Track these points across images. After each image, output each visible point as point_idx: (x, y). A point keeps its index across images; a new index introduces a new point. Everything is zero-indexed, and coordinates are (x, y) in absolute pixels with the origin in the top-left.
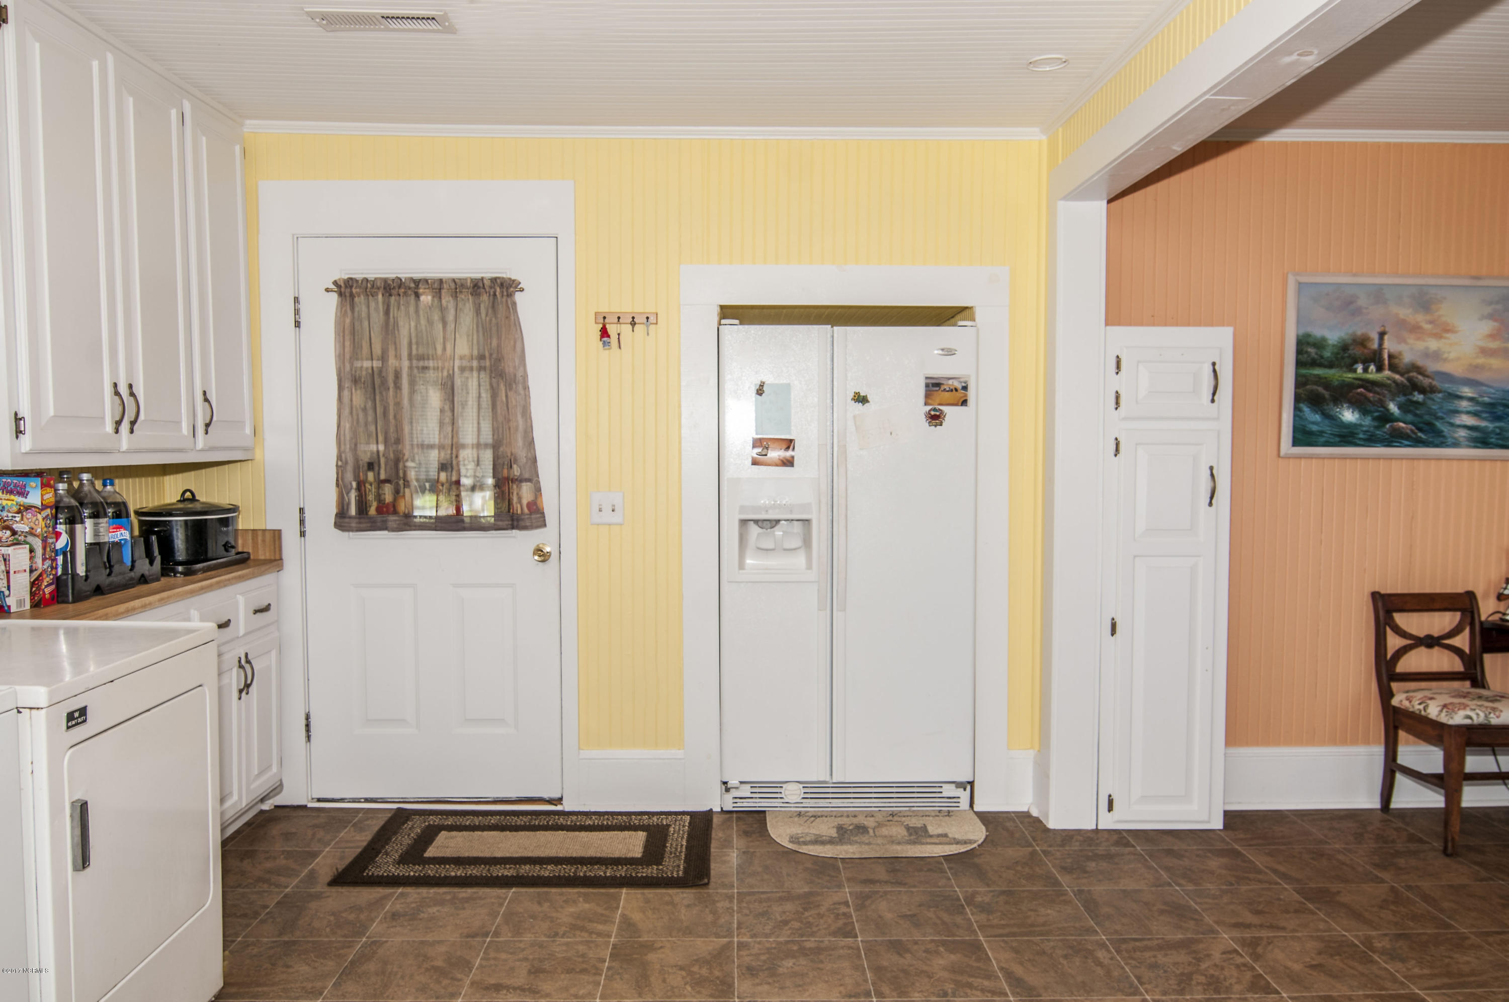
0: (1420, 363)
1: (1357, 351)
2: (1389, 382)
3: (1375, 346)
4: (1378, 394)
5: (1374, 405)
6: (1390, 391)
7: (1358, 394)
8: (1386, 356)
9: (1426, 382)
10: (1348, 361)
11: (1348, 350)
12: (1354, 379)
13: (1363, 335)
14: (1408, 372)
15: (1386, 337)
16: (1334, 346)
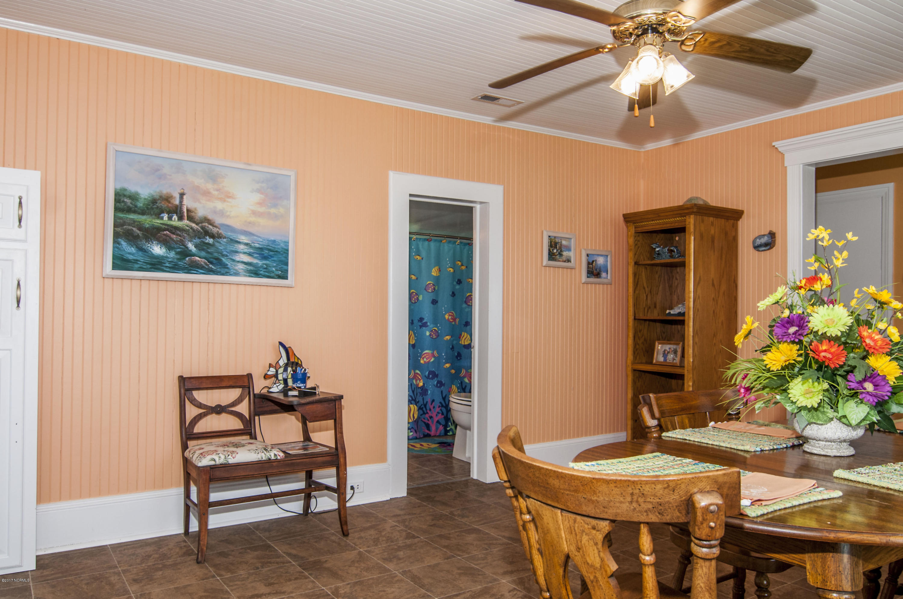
0: (210, 217)
1: (164, 205)
2: (188, 228)
3: (177, 202)
4: (180, 236)
5: (176, 244)
6: (189, 235)
7: (164, 235)
8: (185, 210)
9: (215, 230)
10: (156, 211)
11: (156, 203)
12: (161, 224)
13: (167, 193)
14: (202, 222)
15: (185, 197)
16: (145, 199)
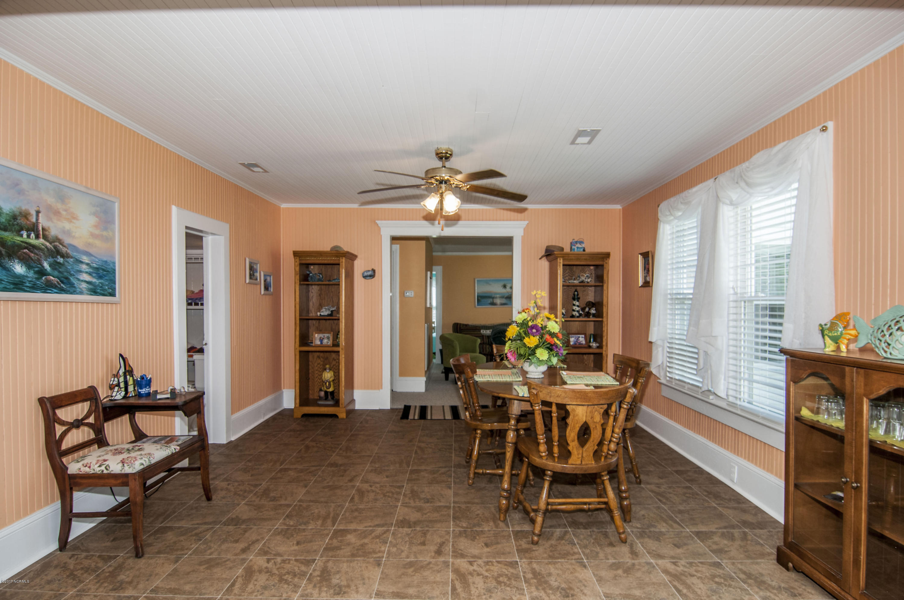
0: (60, 237)
1: (22, 221)
2: (43, 247)
3: (34, 220)
4: (37, 255)
5: (35, 262)
6: (44, 254)
7: (24, 253)
8: (41, 229)
9: (64, 250)
10: (17, 227)
11: (17, 219)
12: (22, 242)
13: (26, 210)
14: (54, 242)
15: (40, 215)
16: (7, 214)
